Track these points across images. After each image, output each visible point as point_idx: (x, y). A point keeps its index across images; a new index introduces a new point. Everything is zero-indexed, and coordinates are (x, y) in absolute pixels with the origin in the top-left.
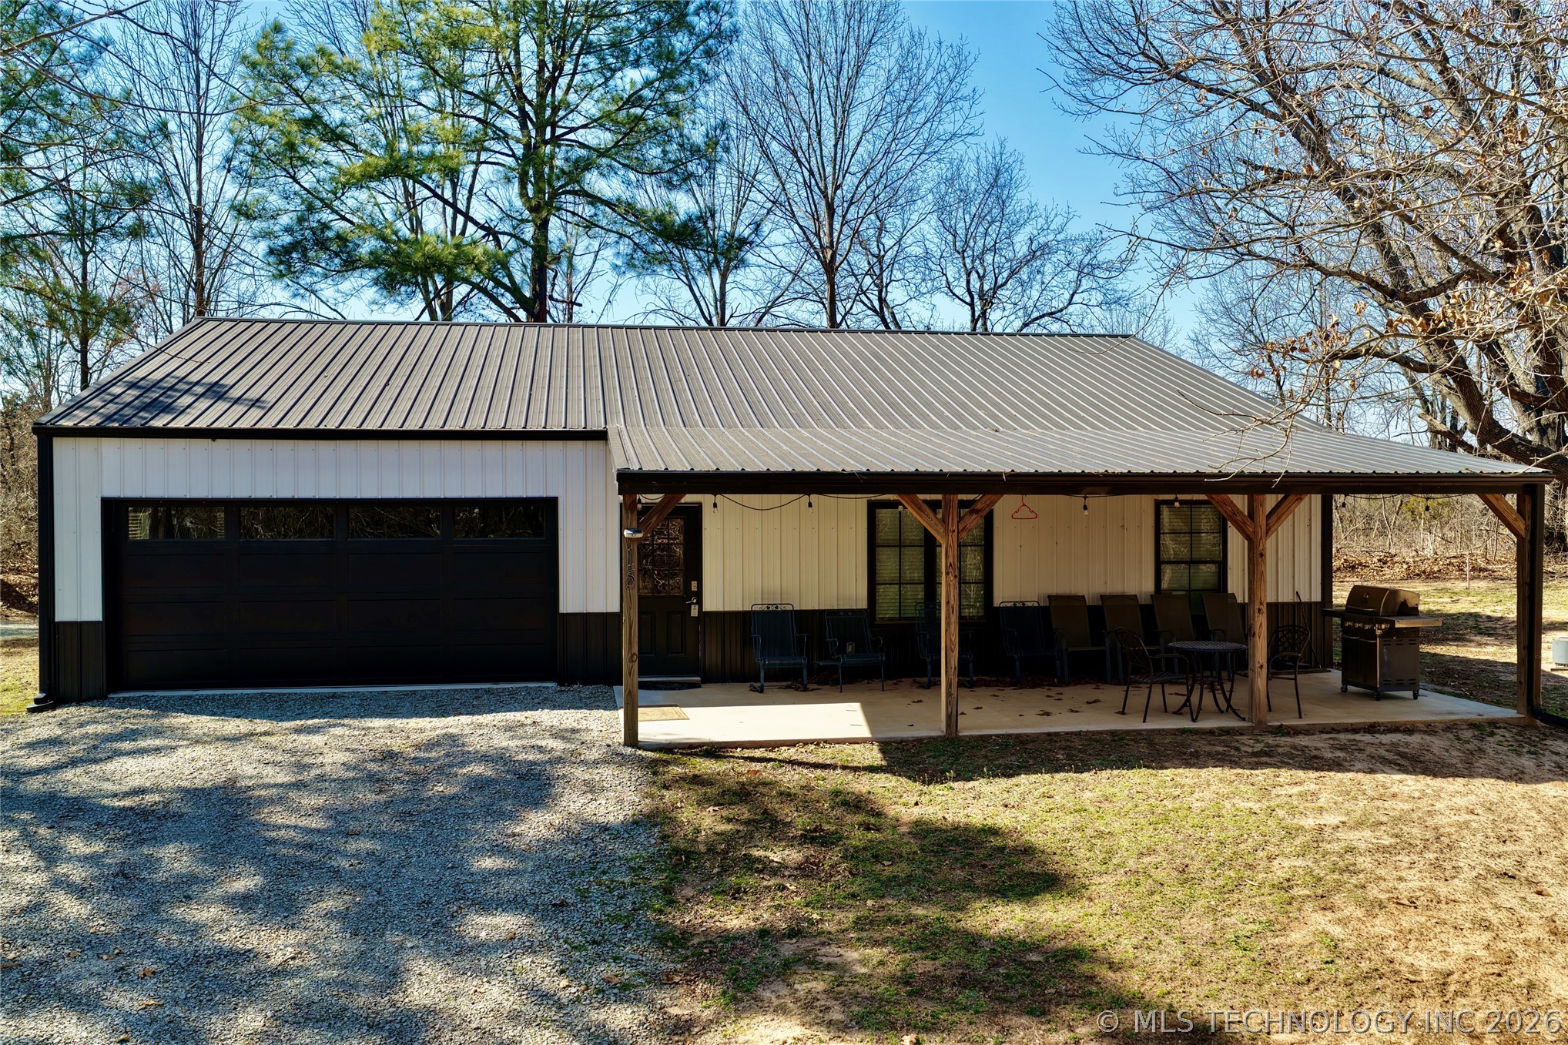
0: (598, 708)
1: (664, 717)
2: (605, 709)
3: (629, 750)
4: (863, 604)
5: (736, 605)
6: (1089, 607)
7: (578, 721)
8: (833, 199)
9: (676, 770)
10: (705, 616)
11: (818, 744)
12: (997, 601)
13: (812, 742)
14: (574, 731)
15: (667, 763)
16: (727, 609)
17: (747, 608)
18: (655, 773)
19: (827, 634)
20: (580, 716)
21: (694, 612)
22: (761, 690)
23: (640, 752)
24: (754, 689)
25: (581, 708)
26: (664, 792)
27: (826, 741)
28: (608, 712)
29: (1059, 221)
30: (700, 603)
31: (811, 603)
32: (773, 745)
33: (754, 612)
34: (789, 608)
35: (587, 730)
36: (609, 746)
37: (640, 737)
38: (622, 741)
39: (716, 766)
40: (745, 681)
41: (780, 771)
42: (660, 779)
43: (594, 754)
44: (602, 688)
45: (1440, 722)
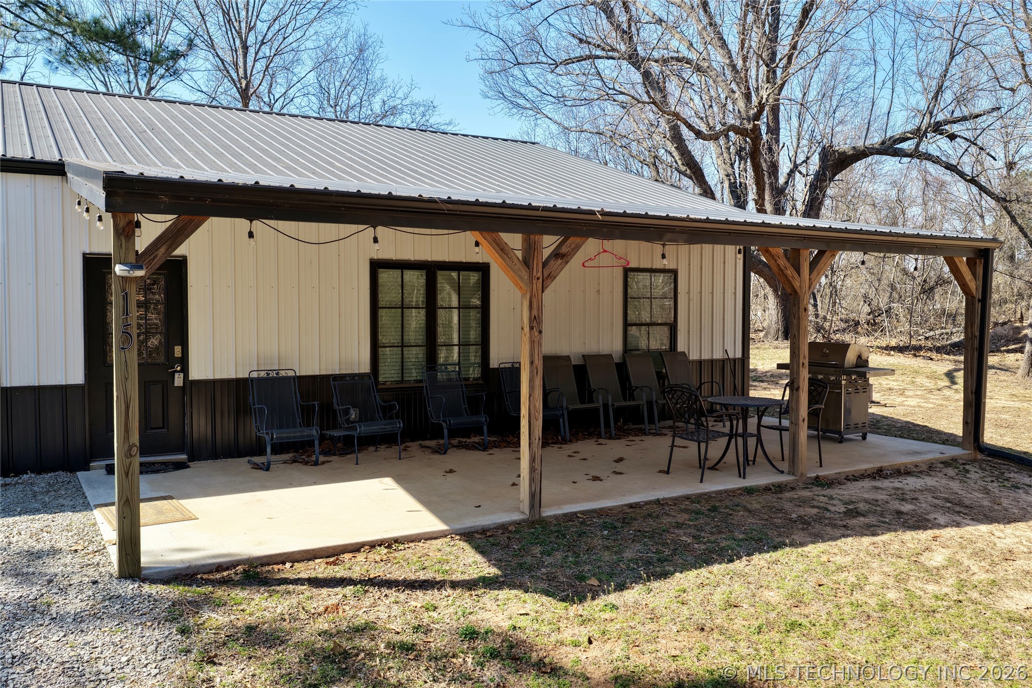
0: (61, 509)
1: (162, 518)
2: (74, 509)
3: (129, 588)
4: (366, 368)
5: (228, 371)
6: (574, 366)
7: (34, 535)
8: (246, 39)
9: (216, 618)
10: (192, 386)
11: (389, 547)
12: (494, 363)
13: (381, 543)
14: (35, 555)
15: (196, 605)
16: (218, 376)
17: (241, 375)
18: (183, 631)
19: (335, 400)
20: (37, 525)
21: (179, 380)
22: (267, 468)
23: (147, 588)
24: (257, 467)
25: (36, 511)
26: (211, 671)
27: (397, 540)
28: (79, 515)
29: (405, 90)
30: (185, 370)
31: (311, 367)
32: (333, 554)
33: (252, 380)
34: (291, 373)
35: (54, 552)
36: (95, 582)
37: (145, 560)
38: (115, 568)
39: (271, 603)
40: (240, 455)
41: (367, 601)
42: (197, 641)
43: (74, 604)
44: (63, 476)
45: (922, 462)
